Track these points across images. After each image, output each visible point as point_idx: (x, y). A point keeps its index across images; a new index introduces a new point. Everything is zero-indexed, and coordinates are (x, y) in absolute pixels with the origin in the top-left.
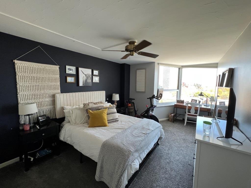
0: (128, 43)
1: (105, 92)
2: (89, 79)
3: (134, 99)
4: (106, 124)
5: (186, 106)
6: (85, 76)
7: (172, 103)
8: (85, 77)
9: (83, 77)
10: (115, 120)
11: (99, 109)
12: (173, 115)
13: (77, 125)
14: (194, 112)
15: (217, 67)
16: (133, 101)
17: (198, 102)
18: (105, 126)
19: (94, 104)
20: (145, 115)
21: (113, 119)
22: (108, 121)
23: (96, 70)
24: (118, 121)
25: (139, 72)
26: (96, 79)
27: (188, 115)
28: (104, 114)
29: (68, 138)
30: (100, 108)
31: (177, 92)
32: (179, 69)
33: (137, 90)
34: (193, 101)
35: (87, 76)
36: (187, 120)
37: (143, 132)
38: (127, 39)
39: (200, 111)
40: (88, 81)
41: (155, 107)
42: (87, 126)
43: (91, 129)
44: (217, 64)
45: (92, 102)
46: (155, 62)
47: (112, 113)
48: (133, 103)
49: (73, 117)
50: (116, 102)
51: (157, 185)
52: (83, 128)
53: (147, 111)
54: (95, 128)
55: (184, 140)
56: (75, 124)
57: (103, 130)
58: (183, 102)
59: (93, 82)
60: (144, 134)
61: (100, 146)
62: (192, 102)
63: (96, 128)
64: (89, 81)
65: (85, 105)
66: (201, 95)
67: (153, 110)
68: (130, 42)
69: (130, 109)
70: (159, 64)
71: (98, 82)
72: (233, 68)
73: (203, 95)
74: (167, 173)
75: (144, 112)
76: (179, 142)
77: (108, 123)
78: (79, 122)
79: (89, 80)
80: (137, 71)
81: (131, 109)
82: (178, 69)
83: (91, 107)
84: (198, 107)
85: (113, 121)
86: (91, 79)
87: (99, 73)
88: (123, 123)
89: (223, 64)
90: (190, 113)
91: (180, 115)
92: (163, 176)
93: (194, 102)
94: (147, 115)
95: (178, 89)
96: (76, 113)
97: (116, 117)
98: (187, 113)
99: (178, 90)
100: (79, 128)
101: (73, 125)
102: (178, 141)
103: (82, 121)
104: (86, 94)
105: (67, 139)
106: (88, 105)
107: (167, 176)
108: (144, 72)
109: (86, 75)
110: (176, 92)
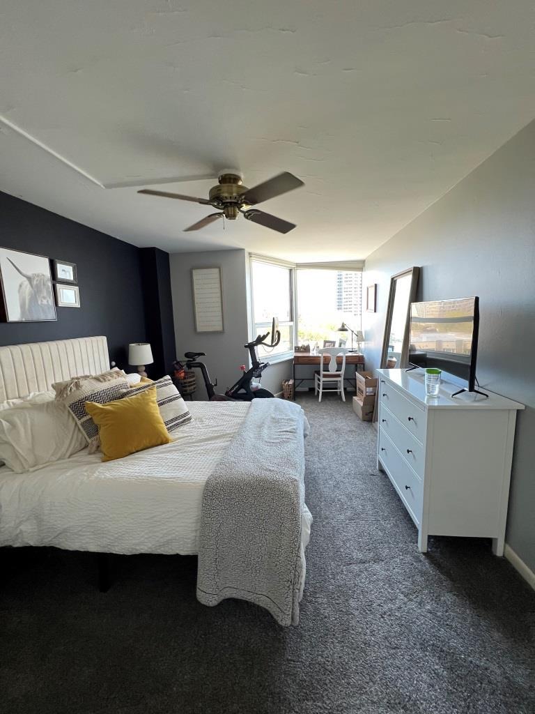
0: (217, 180)
1: (105, 338)
2: (45, 294)
3: (203, 354)
4: (165, 437)
5: (319, 357)
6: (27, 283)
7: (284, 356)
8: (29, 286)
9: (21, 286)
10: (183, 419)
11: (123, 395)
12: (291, 382)
13: (48, 469)
14: (335, 367)
15: (361, 269)
16: (199, 359)
17: (337, 345)
18: (164, 441)
19: (97, 379)
20: (239, 392)
21: (176, 419)
22: (166, 424)
23: (66, 260)
24: (189, 419)
25: (198, 276)
26: (70, 297)
27: (325, 376)
28: (151, 404)
29: (22, 527)
30: (125, 391)
31: (291, 327)
32: (291, 270)
33: (199, 329)
34: (327, 344)
35: (35, 283)
36: (323, 389)
37: (285, 430)
38: (216, 166)
39: (346, 364)
40: (39, 302)
41: (265, 366)
42: (97, 461)
43: (121, 463)
44: (363, 262)
45: (88, 377)
46: (243, 249)
47: (171, 400)
48: (201, 366)
49: (22, 444)
50: (144, 368)
51: (343, 541)
52: (84, 469)
53: (245, 380)
54: (136, 458)
55: (335, 430)
56: (34, 466)
57: (169, 456)
58: (307, 349)
59: (60, 305)
60: (290, 432)
61: (194, 500)
62: (325, 346)
63: (137, 455)
64: (45, 302)
65: (61, 389)
66: (343, 329)
67: (260, 376)
68: (226, 175)
69: (185, 387)
70: (251, 257)
71: (78, 305)
72: (420, 266)
73: (346, 330)
74: (345, 507)
75: (235, 386)
76: (329, 438)
77: (168, 429)
78: (53, 455)
79: (44, 298)
80: (195, 272)
81: (190, 386)
82: (288, 271)
83: (89, 393)
84: (342, 357)
85: (177, 425)
86: (52, 293)
87: (77, 272)
88: (207, 422)
89: (378, 262)
90: (328, 371)
91: (303, 380)
92: (342, 517)
93: (329, 346)
94: (243, 391)
95: (292, 320)
96: (32, 425)
97: (182, 410)
98: (322, 373)
99: (292, 323)
100: (68, 474)
101: (31, 469)
102: (326, 435)
103: (63, 450)
104: (52, 348)
105: (18, 531)
106: (77, 386)
107: (349, 514)
108: (217, 276)
109: (29, 279)
110: (288, 327)
